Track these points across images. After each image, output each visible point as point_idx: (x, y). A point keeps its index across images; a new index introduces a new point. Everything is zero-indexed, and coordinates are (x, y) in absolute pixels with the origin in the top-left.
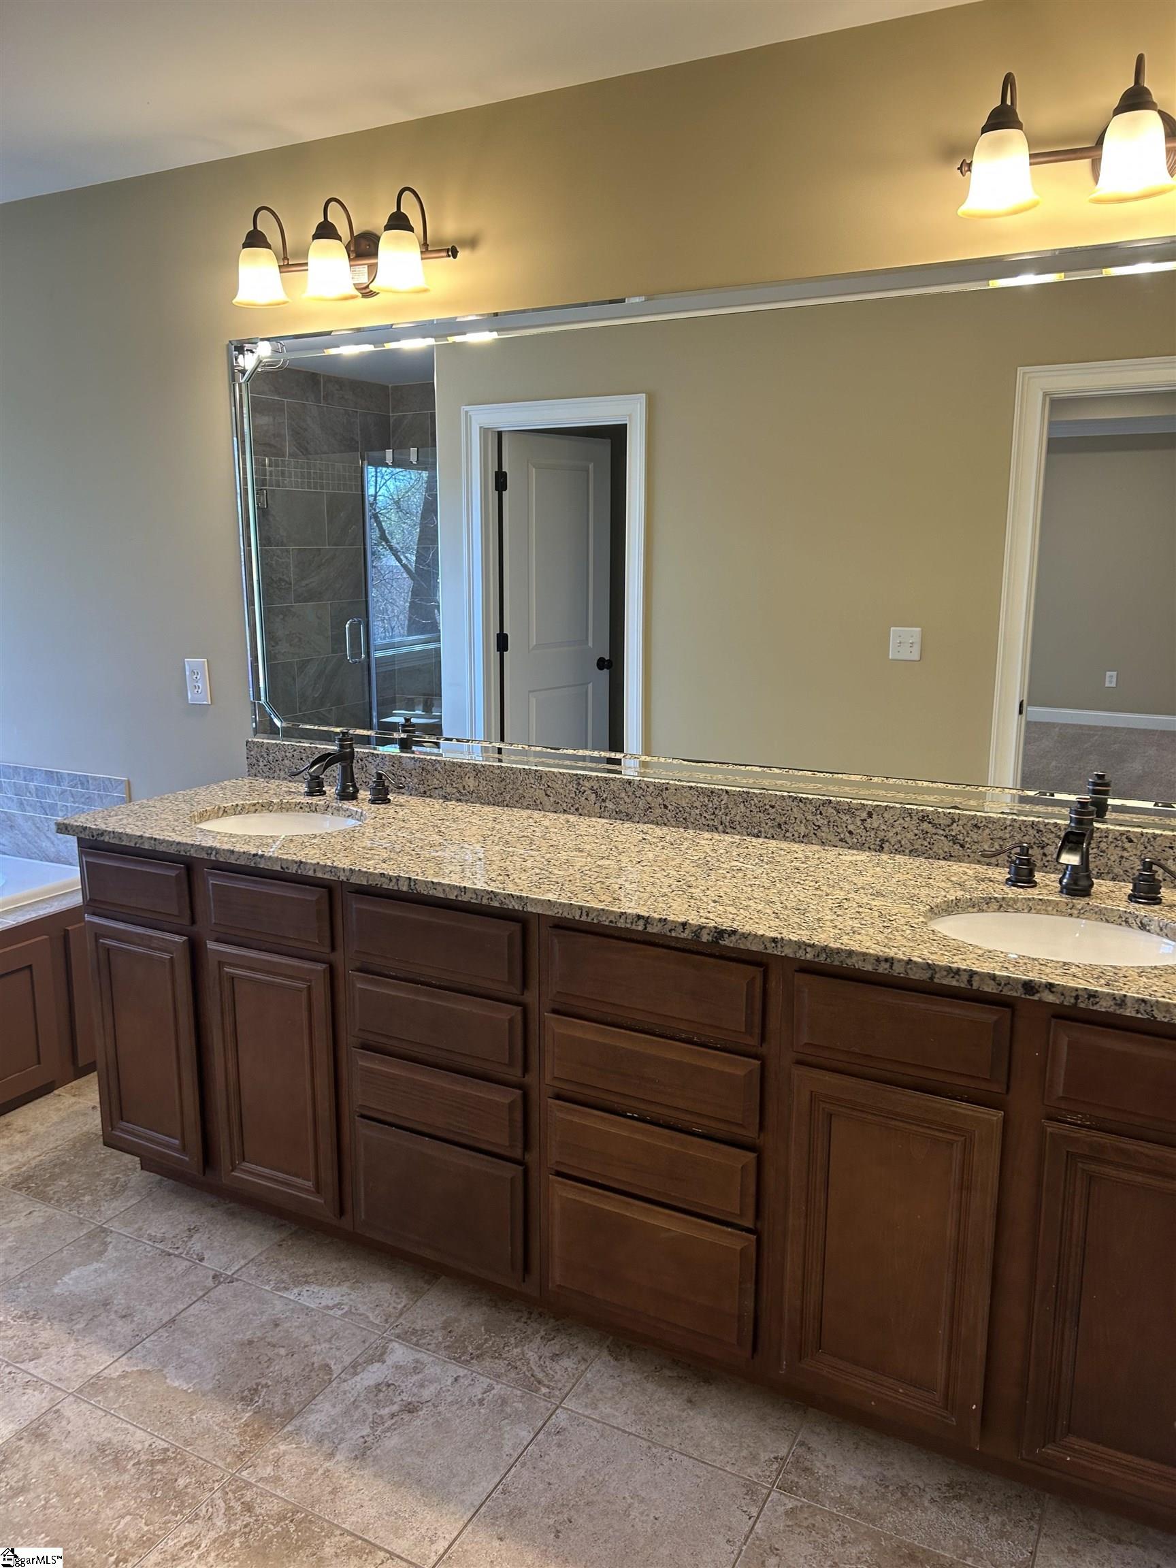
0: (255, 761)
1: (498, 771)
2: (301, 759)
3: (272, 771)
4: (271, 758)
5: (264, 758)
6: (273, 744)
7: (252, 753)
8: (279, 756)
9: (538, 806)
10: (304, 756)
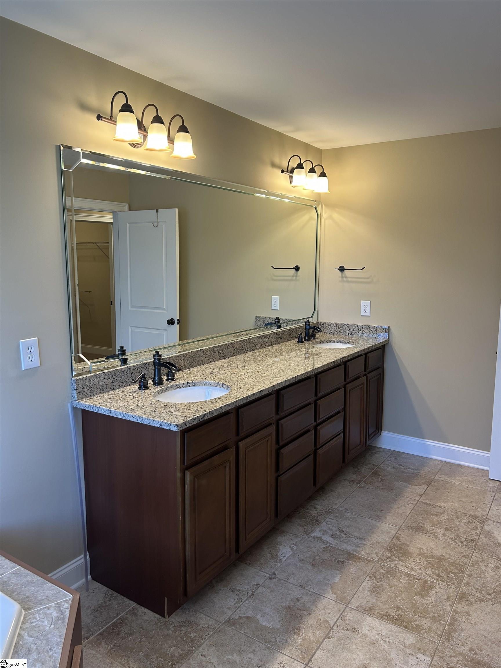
0: (82, 390)
1: (191, 354)
2: (109, 378)
3: (93, 391)
4: (91, 385)
5: (87, 386)
6: (92, 376)
7: (80, 385)
8: (96, 381)
9: (203, 363)
10: (110, 377)
